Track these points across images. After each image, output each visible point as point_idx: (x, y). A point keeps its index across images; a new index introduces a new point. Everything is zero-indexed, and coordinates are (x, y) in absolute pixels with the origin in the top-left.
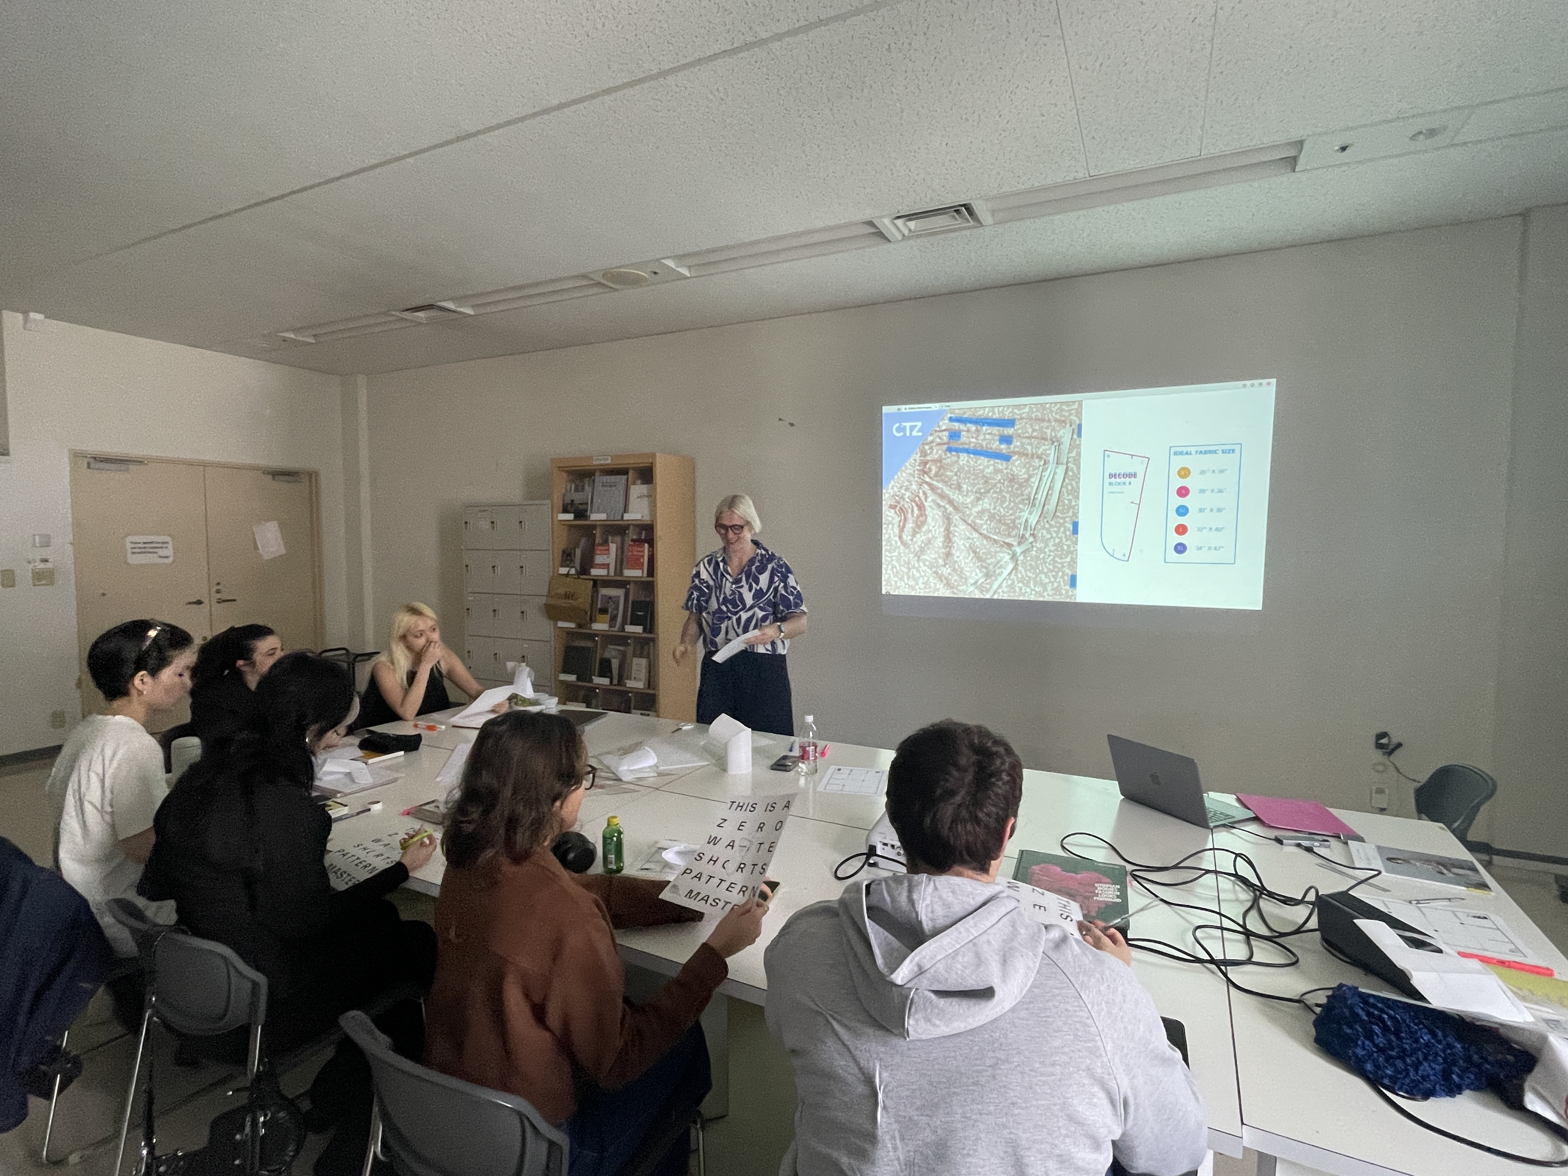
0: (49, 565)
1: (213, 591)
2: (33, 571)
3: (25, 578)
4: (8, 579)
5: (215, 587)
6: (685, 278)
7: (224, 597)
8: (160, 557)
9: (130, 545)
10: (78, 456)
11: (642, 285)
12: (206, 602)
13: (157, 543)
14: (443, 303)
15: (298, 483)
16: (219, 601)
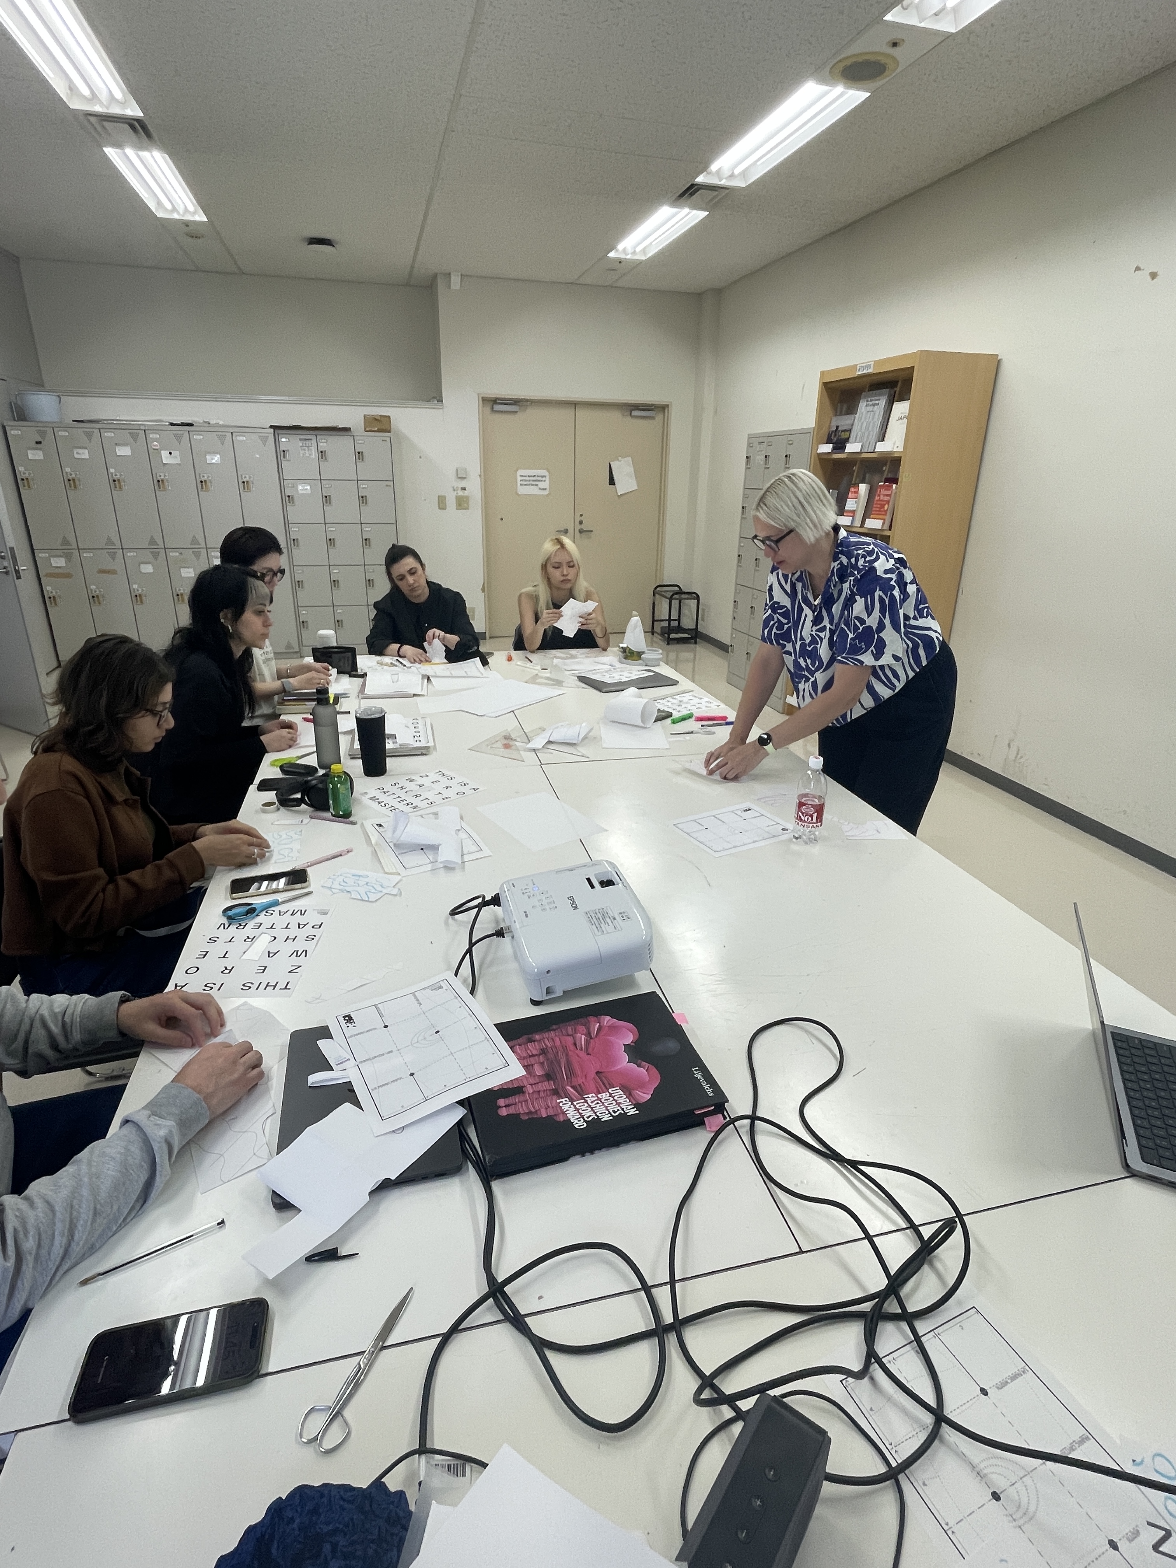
0: (466, 493)
1: (577, 523)
2: (456, 497)
3: (451, 502)
4: (442, 503)
5: (578, 519)
6: (949, 36)
7: (585, 528)
8: (540, 489)
9: (519, 478)
10: (485, 400)
11: (898, 70)
12: (571, 531)
13: (538, 476)
14: (700, 179)
15: (653, 418)
16: (581, 531)
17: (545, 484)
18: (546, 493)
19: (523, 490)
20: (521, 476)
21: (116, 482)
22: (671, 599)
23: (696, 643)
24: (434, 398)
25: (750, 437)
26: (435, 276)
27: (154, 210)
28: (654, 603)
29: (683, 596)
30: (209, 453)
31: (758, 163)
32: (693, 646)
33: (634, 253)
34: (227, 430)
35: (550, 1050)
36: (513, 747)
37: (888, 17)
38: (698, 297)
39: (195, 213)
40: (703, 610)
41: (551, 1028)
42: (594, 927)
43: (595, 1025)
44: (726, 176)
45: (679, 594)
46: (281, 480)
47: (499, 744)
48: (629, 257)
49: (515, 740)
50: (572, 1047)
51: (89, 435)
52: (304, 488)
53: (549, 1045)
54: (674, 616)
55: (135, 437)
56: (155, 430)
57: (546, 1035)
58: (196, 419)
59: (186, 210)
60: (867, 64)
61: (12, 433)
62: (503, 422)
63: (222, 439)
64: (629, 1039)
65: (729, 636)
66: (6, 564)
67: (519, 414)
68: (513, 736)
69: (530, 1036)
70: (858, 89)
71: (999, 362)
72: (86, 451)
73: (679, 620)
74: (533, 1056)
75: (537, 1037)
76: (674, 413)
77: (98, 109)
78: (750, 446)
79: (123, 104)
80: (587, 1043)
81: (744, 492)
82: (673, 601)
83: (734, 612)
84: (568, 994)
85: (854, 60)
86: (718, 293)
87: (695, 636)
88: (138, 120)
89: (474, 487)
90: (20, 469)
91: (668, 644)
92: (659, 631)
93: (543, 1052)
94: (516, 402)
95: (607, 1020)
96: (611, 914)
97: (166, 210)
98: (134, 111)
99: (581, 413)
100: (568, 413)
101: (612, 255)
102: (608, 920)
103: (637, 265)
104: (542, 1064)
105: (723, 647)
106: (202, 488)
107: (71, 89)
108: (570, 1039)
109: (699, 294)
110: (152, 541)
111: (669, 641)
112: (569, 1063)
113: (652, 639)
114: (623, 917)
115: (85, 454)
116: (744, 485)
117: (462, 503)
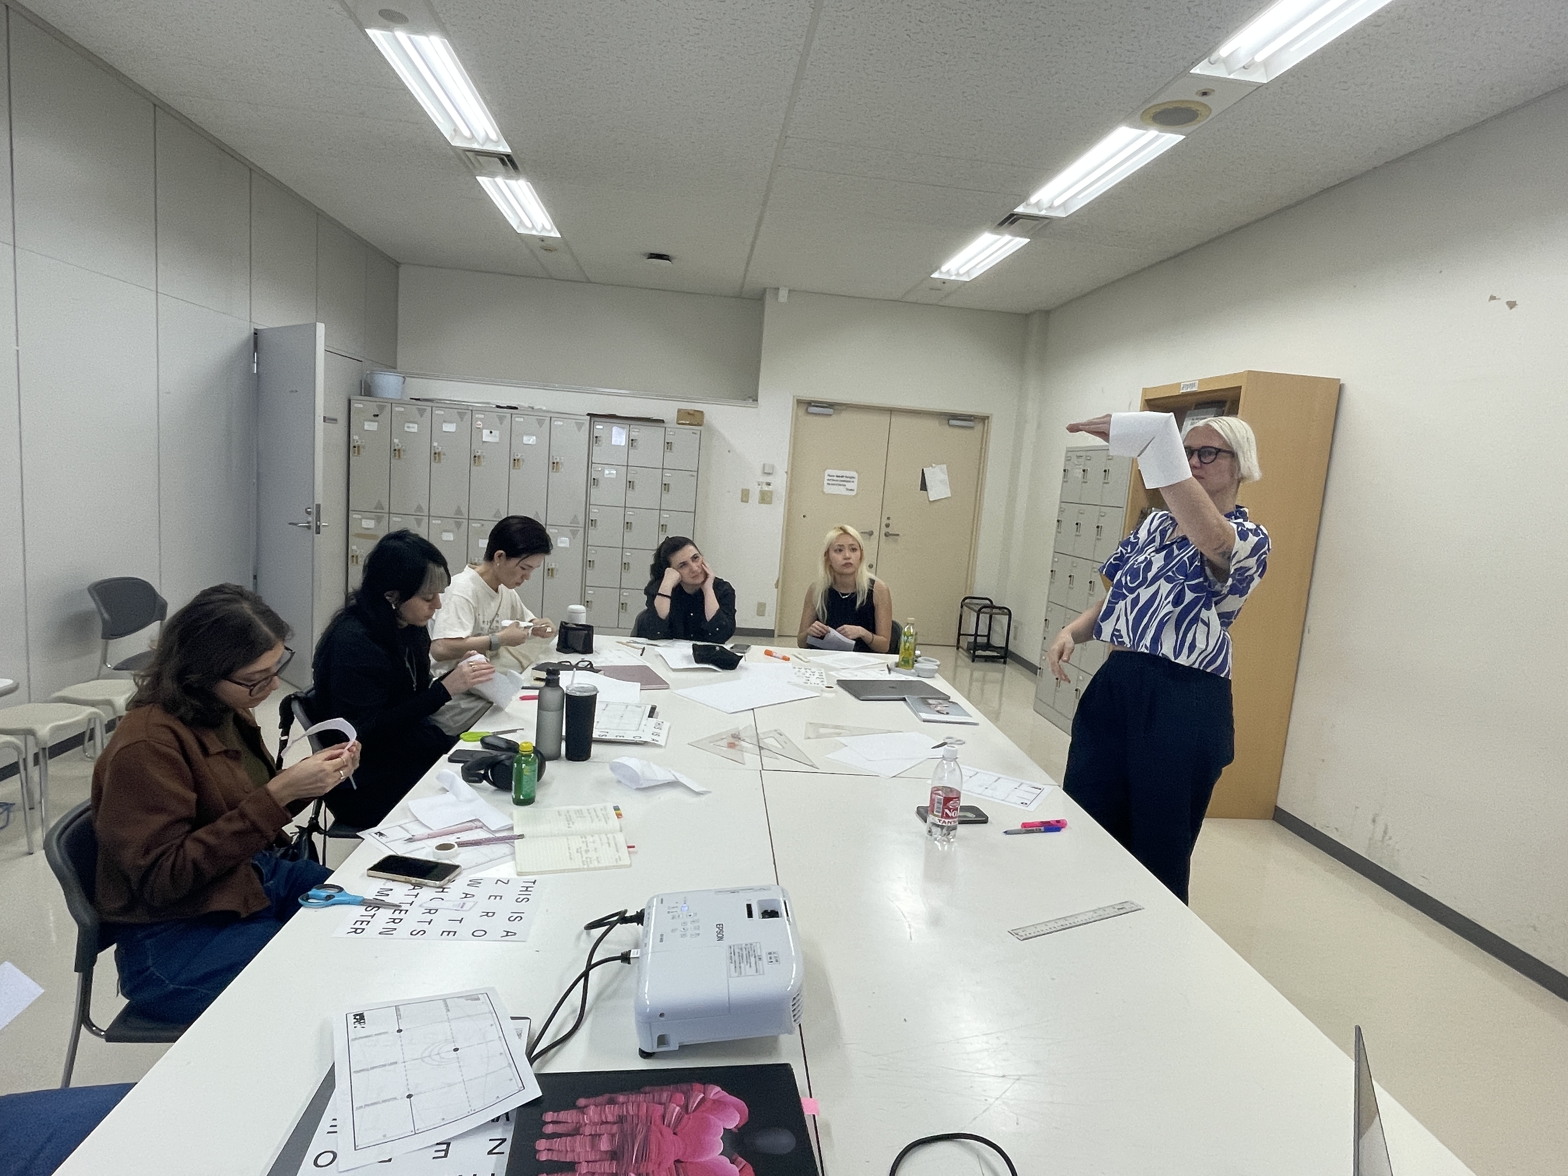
0: (771, 488)
1: (883, 525)
2: (761, 491)
3: (755, 496)
4: (745, 496)
5: (885, 521)
6: (1260, 87)
7: (889, 530)
8: (847, 489)
9: (827, 477)
10: (800, 402)
11: (1210, 117)
12: (876, 534)
13: (846, 477)
14: (1020, 210)
15: (972, 428)
16: (886, 535)
17: (853, 485)
18: (854, 493)
19: (828, 489)
20: (829, 475)
21: (437, 455)
22: (979, 612)
23: (1005, 663)
24: (750, 397)
25: (1069, 451)
26: (765, 290)
27: (515, 227)
28: (961, 616)
29: (994, 610)
30: (527, 435)
31: (1080, 197)
32: (1001, 666)
33: (958, 274)
34: (545, 414)
35: (629, 1119)
36: (737, 748)
37: (1196, 70)
38: (1026, 316)
39: (549, 231)
40: (1016, 628)
41: (642, 1090)
42: (733, 965)
43: (697, 1096)
44: (1045, 207)
45: (989, 608)
46: (590, 463)
47: (724, 743)
48: (953, 278)
49: (743, 740)
50: (659, 1121)
51: (422, 412)
52: (610, 473)
53: (631, 1113)
54: (983, 630)
55: (461, 415)
56: (480, 411)
57: (633, 1098)
58: (523, 404)
59: (544, 228)
60: (1177, 110)
61: (356, 405)
62: (815, 424)
63: (540, 422)
64: (733, 1121)
65: (1038, 658)
66: (310, 519)
67: (834, 417)
68: (742, 736)
69: (613, 1095)
70: (1172, 132)
71: (1341, 388)
72: (416, 426)
73: (988, 636)
74: (607, 1123)
75: (621, 1098)
76: (995, 426)
77: (476, 146)
78: (1068, 459)
79: (497, 143)
80: (679, 1119)
81: (1060, 505)
82: (981, 615)
83: (1044, 631)
84: (685, 1050)
85: (1163, 107)
86: (1046, 313)
87: (1005, 655)
88: (508, 156)
89: (780, 483)
90: (355, 437)
91: (973, 661)
92: (965, 647)
93: (621, 1120)
94: (831, 405)
95: (715, 1091)
96: (758, 953)
97: (527, 228)
98: (504, 148)
99: (897, 420)
100: (884, 419)
101: (935, 275)
102: (753, 959)
103: (961, 286)
104: (613, 1135)
105: (1032, 669)
106: (514, 466)
107: (455, 130)
108: (660, 1109)
109: (1026, 315)
110: (459, 512)
111: (974, 658)
112: (646, 1141)
113: (957, 654)
114: (770, 958)
115: (414, 428)
116: (1061, 498)
117: (765, 498)
